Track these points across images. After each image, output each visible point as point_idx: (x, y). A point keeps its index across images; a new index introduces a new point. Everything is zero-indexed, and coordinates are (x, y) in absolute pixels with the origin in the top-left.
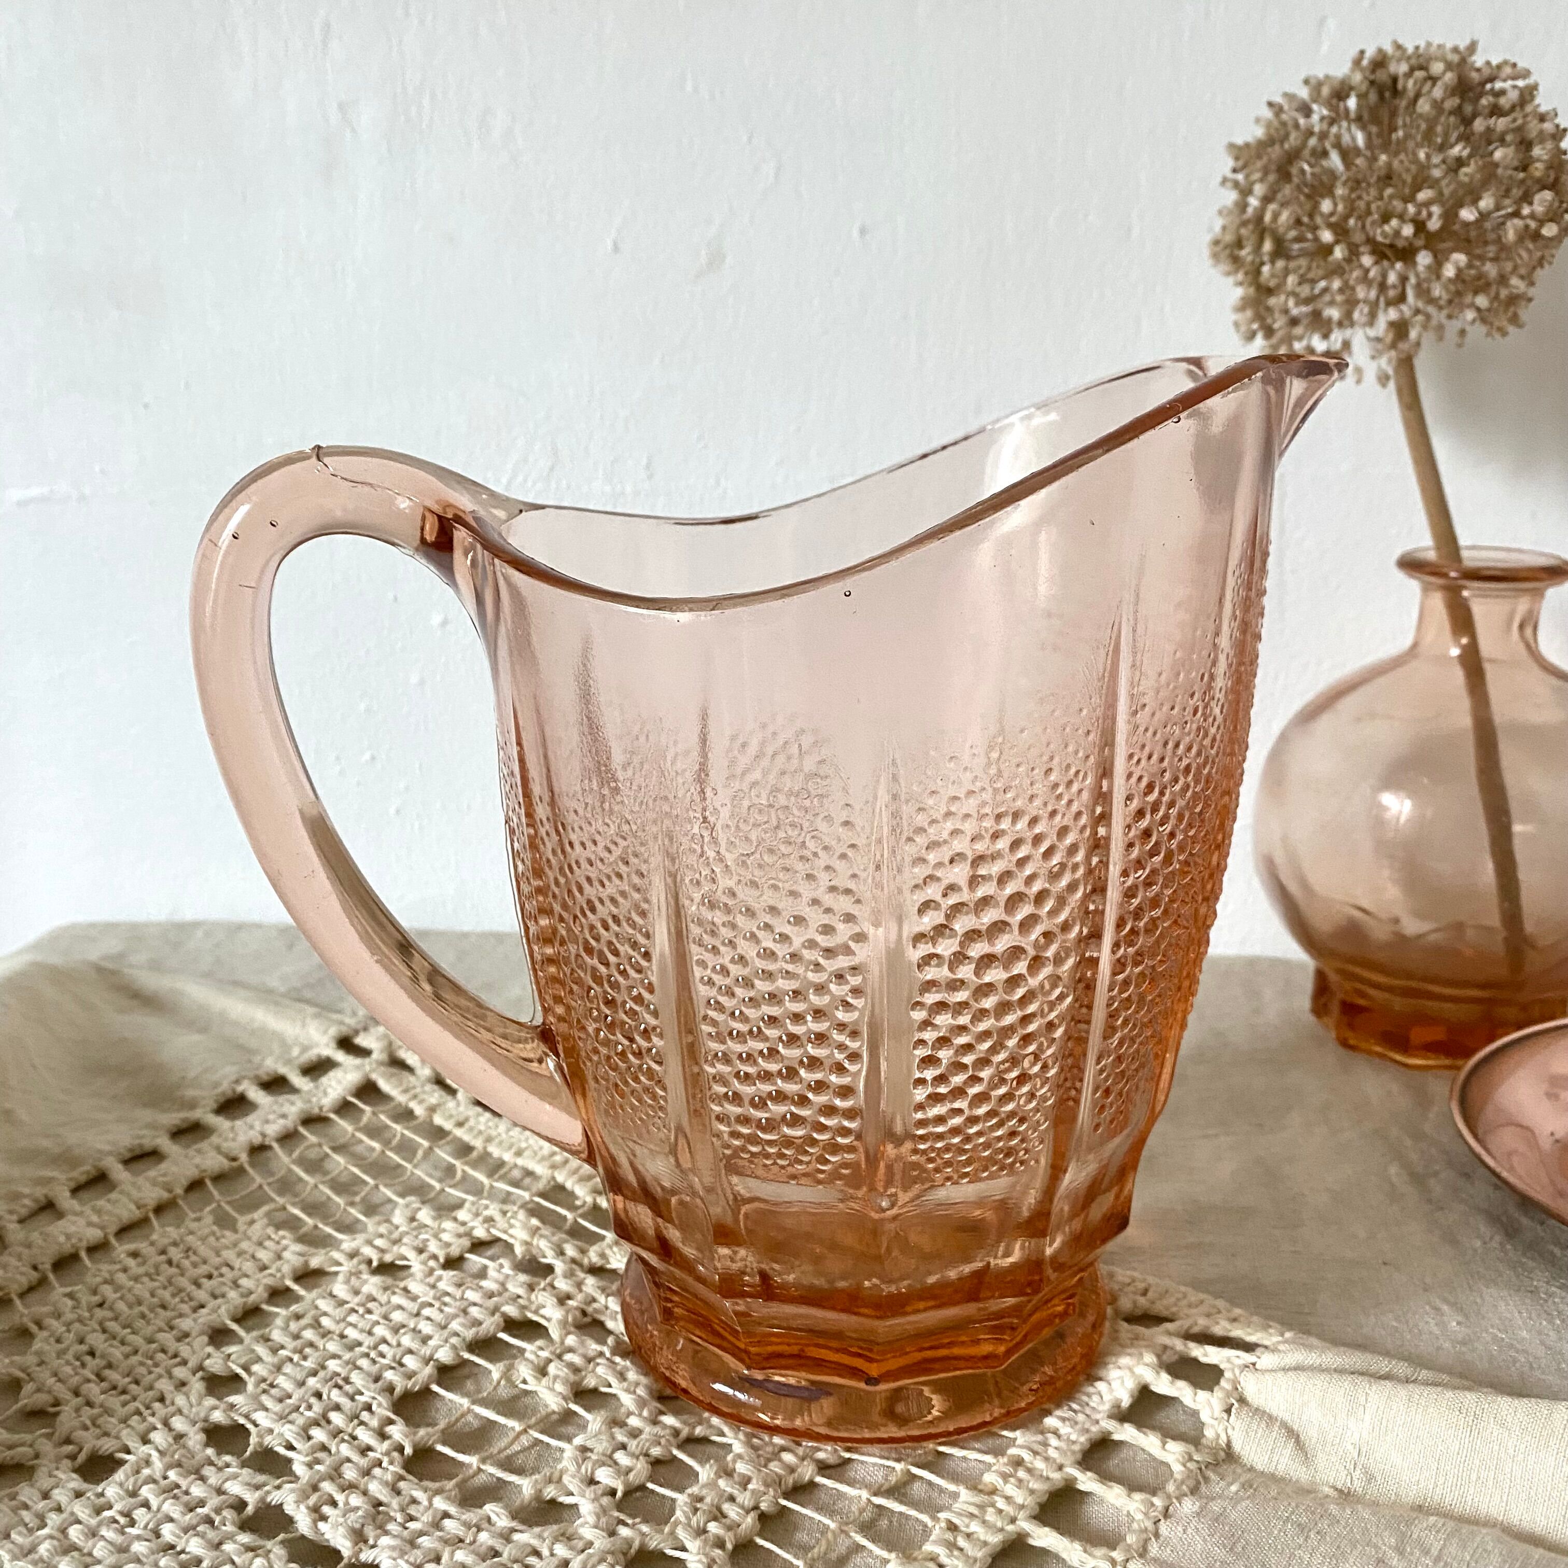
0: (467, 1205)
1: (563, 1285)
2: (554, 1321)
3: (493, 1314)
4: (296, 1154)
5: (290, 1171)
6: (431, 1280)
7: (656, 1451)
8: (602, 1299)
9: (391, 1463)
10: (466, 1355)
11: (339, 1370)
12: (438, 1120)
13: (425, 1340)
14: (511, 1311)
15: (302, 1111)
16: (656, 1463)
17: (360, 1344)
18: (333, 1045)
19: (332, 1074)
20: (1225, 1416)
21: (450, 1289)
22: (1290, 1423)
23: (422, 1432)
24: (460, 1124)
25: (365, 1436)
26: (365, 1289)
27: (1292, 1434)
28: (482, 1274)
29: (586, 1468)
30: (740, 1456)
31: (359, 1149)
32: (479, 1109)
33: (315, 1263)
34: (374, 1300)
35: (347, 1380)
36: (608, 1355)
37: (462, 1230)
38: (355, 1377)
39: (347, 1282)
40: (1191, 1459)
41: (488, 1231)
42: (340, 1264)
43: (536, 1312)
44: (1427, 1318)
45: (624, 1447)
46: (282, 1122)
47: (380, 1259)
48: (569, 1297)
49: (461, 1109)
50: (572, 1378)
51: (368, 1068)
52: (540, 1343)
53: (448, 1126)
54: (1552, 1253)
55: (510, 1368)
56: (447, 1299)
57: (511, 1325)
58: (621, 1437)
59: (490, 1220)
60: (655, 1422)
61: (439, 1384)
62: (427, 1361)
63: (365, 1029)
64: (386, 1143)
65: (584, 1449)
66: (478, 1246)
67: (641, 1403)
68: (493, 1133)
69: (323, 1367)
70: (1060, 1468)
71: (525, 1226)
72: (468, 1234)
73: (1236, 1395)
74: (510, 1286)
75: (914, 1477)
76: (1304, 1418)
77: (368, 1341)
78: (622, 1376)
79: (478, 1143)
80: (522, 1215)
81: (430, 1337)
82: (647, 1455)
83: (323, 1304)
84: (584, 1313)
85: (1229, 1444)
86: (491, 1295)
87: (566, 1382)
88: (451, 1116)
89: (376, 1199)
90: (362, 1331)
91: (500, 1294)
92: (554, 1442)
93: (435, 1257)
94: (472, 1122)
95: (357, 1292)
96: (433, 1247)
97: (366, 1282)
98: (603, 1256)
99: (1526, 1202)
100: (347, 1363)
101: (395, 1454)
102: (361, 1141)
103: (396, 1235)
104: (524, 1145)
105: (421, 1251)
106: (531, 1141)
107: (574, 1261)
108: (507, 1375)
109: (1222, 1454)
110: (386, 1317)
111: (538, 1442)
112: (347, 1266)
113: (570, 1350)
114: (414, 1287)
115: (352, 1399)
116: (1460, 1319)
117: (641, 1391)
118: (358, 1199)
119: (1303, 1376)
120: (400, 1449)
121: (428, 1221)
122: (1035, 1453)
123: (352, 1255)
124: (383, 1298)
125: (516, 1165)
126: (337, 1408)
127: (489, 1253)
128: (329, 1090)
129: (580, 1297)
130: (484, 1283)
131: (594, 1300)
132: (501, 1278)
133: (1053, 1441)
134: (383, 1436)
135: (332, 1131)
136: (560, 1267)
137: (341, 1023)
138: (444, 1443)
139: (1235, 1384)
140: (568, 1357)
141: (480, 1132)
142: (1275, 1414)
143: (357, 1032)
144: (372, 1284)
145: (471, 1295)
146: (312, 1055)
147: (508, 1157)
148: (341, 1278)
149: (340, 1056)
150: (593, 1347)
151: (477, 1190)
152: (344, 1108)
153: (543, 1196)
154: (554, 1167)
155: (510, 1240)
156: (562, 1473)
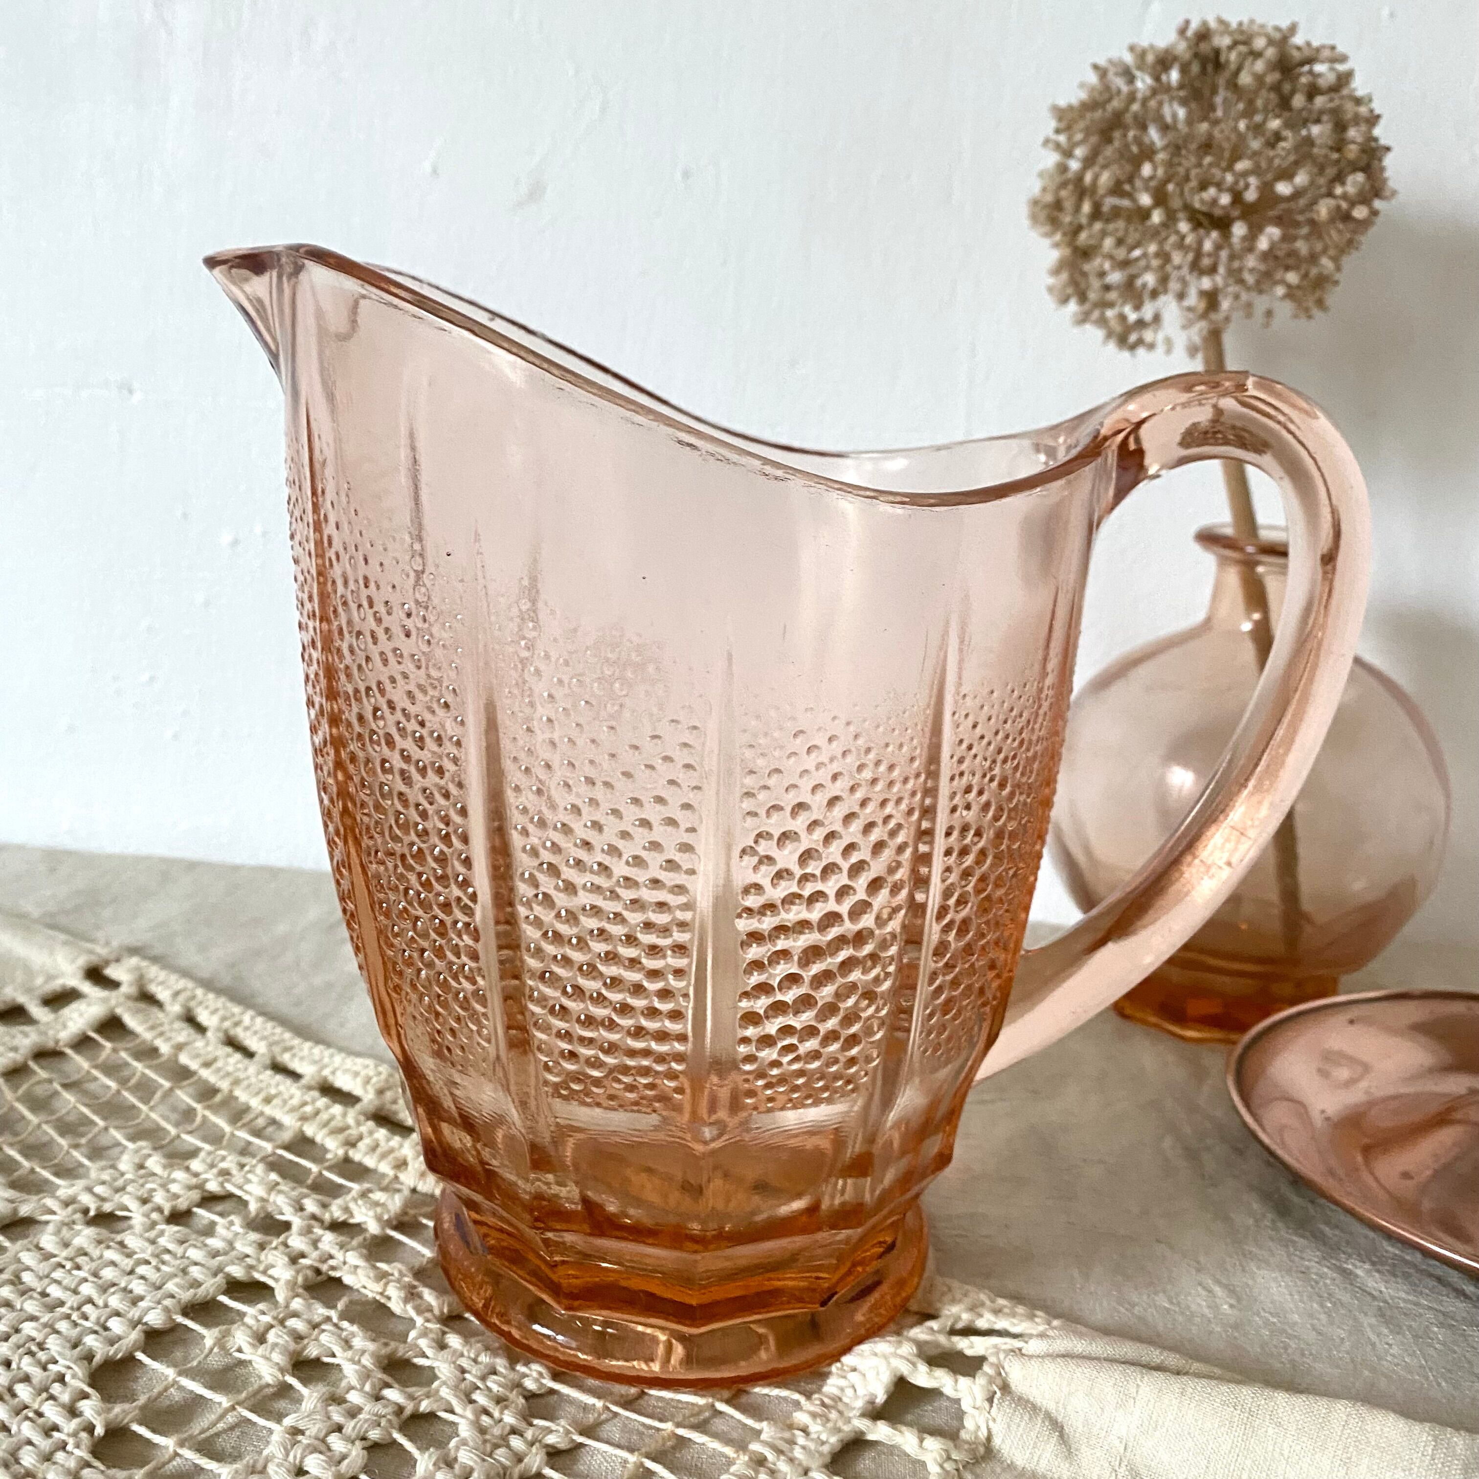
0: (202, 1154)
1: (297, 1242)
2: (282, 1282)
3: (215, 1275)
4: (20, 1092)
5: (12, 1108)
6: (152, 1234)
7: (375, 1435)
8: (340, 1255)
9: (78, 1446)
10: (180, 1319)
11: (34, 1334)
12: (184, 1059)
13: (135, 1301)
14: (237, 1271)
15: (35, 1044)
16: (373, 1448)
17: (62, 1304)
18: (80, 974)
19: (74, 1006)
20: (986, 1405)
21: (171, 1246)
22: (1054, 1414)
23: (118, 1409)
24: (207, 1065)
25: (52, 1413)
26: (78, 1242)
27: (1057, 1427)
28: (209, 1230)
29: (296, 1454)
30: (464, 1441)
31: (92, 1086)
32: (229, 1050)
33: (24, 1210)
34: (86, 1254)
35: (41, 1346)
36: (335, 1320)
37: (194, 1181)
38: (53, 1344)
39: (58, 1232)
40: (949, 1458)
41: (222, 1184)
42: (54, 1213)
43: (264, 1272)
44: (1199, 1300)
45: (339, 1429)
46: (11, 1055)
47: (98, 1209)
48: (303, 1255)
49: (210, 1049)
50: (292, 1346)
51: (113, 1002)
52: (261, 1306)
53: (194, 1065)
54: (1322, 1232)
55: (226, 1334)
56: (166, 1257)
57: (235, 1288)
58: (337, 1416)
59: (226, 1172)
60: (378, 1398)
61: (144, 1352)
62: (134, 1324)
63: (118, 960)
64: (123, 1082)
65: (296, 1432)
66: (209, 1200)
67: (365, 1375)
68: (242, 1075)
69: (17, 1331)
71: (263, 1181)
72: (200, 1187)
73: (999, 1381)
74: (238, 1245)
76: (1069, 1408)
77: (72, 1300)
78: (347, 1344)
79: (224, 1085)
80: (261, 1168)
81: (142, 1298)
82: (364, 1439)
83: (28, 1258)
84: (316, 1275)
85: (989, 1438)
86: (215, 1254)
87: (285, 1351)
88: (197, 1056)
89: (104, 1141)
90: (67, 1289)
91: (226, 1253)
92: (261, 1421)
93: (160, 1210)
94: (219, 1064)
95: (66, 1245)
96: (159, 1198)
97: (78, 1233)
98: (347, 1209)
99: (1298, 1180)
100: (45, 1325)
101: (84, 1435)
102: (96, 1079)
103: (120, 1183)
104: (273, 1091)
105: (144, 1201)
106: (282, 1088)
107: (312, 1217)
108: (221, 1342)
109: (982, 1450)
110: (96, 1275)
111: (244, 1421)
112: (60, 1215)
113: (295, 1315)
114: (131, 1241)
115: (45, 1369)
116: (1233, 1302)
117: (367, 1361)
118: (83, 1141)
119: (1072, 1363)
120: (90, 1429)
121: (158, 1170)
123: (66, 1204)
124: (95, 1252)
125: (262, 1114)
126: (26, 1379)
127: (220, 1208)
128: (70, 1024)
129: (314, 1255)
130: (210, 1241)
131: (331, 1257)
132: (230, 1236)
133: (801, 1440)
134: (73, 1412)
135: (67, 1067)
136: (297, 1222)
137: (91, 952)
138: (141, 1424)
139: (998, 1367)
140: (292, 1323)
141: (228, 1074)
142: (1039, 1401)
143: (107, 963)
144: (85, 1236)
145: (195, 1254)
146: (57, 985)
147: (255, 1103)
148: (50, 1228)
149: (87, 987)
150: (320, 1311)
151: (216, 1138)
152: (83, 1043)
153: (287, 1148)
154: (304, 1119)
155: (246, 1197)
156: (267, 1461)
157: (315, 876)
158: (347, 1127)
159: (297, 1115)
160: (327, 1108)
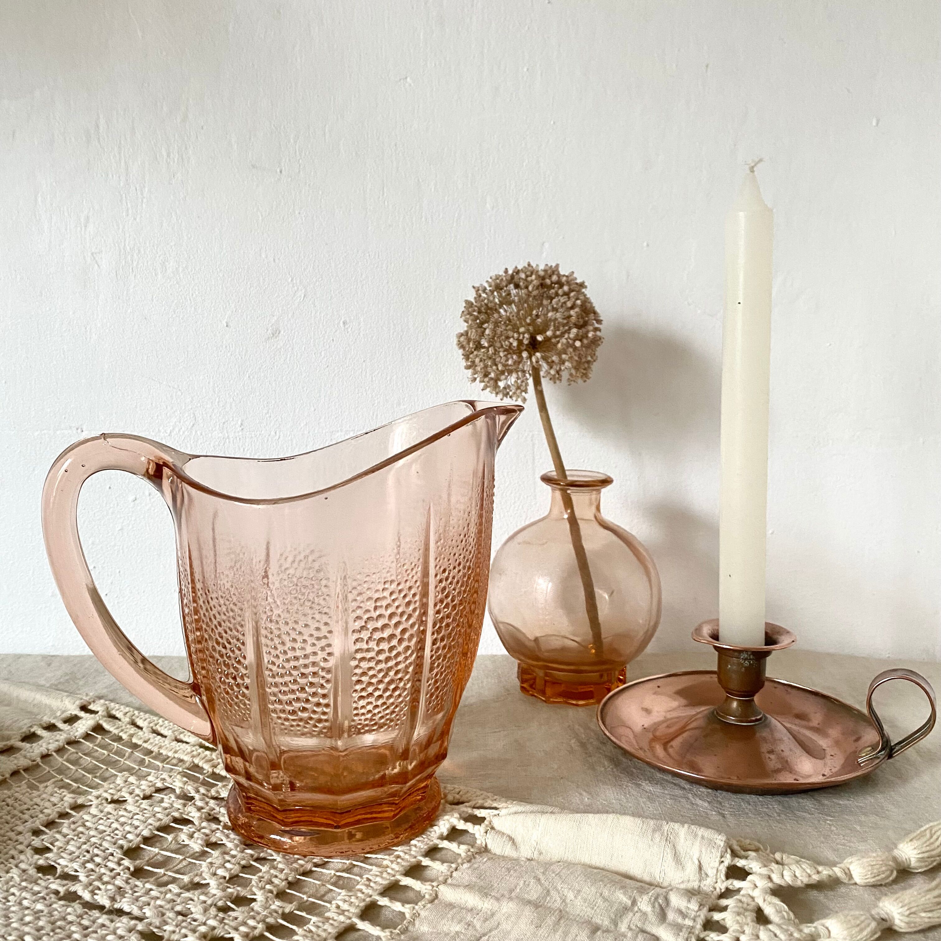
0: (152, 774)
1: (199, 804)
2: (196, 818)
3: (167, 816)
4: (65, 758)
5: (62, 764)
6: (138, 804)
7: (243, 862)
8: (217, 809)
9: (124, 874)
10: (156, 833)
11: (97, 841)
12: (134, 740)
13: (137, 827)
14: (176, 814)
15: (66, 738)
16: (244, 867)
17: (105, 831)
18: (79, 709)
19: (79, 722)
20: (485, 835)
21: (146, 807)
22: (511, 835)
23: (138, 862)
24: (145, 742)
25: (111, 865)
26: (106, 810)
27: (511, 839)
28: (162, 801)
29: (212, 870)
30: (280, 862)
31: (96, 754)
32: (155, 735)
33: (80, 801)
34: (111, 814)
35: (101, 845)
36: (221, 829)
37: (151, 784)
38: (106, 845)
39: (97, 807)
40: (469, 851)
41: (163, 784)
42: (91, 801)
43: (187, 815)
45: (229, 861)
46: (56, 743)
47: (112, 798)
48: (202, 808)
49: (146, 735)
50: (205, 838)
51: (98, 718)
52: (189, 826)
53: (139, 742)
55: (177, 836)
56: (145, 811)
57: (176, 820)
58: (227, 858)
59: (164, 779)
60: (242, 852)
61: (144, 844)
62: (138, 836)
63: (94, 702)
64: (110, 751)
65: (211, 863)
66: (158, 790)
67: (236, 846)
68: (163, 745)
69: (89, 841)
70: (415, 857)
71: (180, 781)
72: (154, 785)
73: (490, 826)
74: (175, 805)
75: (354, 866)
77: (109, 830)
78: (227, 836)
79: (155, 749)
80: (179, 777)
81: (139, 827)
82: (239, 864)
83: (86, 817)
84: (210, 815)
85: (486, 845)
86: (166, 809)
87: (202, 839)
88: (141, 738)
89: (107, 775)
90: (106, 826)
91: (170, 808)
92: (197, 862)
93: (138, 795)
94: (151, 741)
95: (102, 812)
96: (137, 791)
97: (106, 807)
98: (218, 792)
100: (101, 838)
101: (126, 871)
102: (97, 751)
103: (118, 788)
104: (178, 749)
105: (131, 793)
106: (181, 747)
107: (204, 794)
108: (175, 839)
109: (483, 849)
110: (117, 820)
111: (190, 863)
112: (95, 802)
113: (204, 828)
114: (129, 808)
115: (104, 851)
117: (236, 842)
118: (98, 775)
119: (516, 816)
120: (128, 869)
121: (134, 782)
122: (406, 853)
123: (97, 798)
124: (115, 813)
125: (174, 757)
126: (97, 855)
127: (165, 793)
128: (79, 729)
129: (208, 808)
130: (162, 804)
131: (214, 809)
132: (171, 802)
133: (414, 849)
134: (119, 865)
135: (82, 747)
136: (197, 796)
137: (81, 699)
138: (148, 866)
139: (490, 821)
140: (203, 831)
141: (156, 745)
142: (505, 832)
143: (90, 703)
144: (109, 808)
145: (157, 809)
146: (67, 714)
147: (170, 754)
148: (93, 806)
149: (82, 714)
150: (214, 826)
151: (157, 769)
152: (87, 737)
153: (188, 769)
154: (193, 756)
155: (174, 787)
156: (202, 872)
157: (180, 659)
158: (213, 760)
159: (190, 755)
160: (203, 752)
